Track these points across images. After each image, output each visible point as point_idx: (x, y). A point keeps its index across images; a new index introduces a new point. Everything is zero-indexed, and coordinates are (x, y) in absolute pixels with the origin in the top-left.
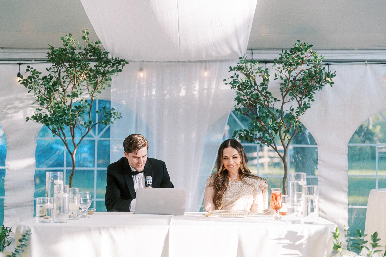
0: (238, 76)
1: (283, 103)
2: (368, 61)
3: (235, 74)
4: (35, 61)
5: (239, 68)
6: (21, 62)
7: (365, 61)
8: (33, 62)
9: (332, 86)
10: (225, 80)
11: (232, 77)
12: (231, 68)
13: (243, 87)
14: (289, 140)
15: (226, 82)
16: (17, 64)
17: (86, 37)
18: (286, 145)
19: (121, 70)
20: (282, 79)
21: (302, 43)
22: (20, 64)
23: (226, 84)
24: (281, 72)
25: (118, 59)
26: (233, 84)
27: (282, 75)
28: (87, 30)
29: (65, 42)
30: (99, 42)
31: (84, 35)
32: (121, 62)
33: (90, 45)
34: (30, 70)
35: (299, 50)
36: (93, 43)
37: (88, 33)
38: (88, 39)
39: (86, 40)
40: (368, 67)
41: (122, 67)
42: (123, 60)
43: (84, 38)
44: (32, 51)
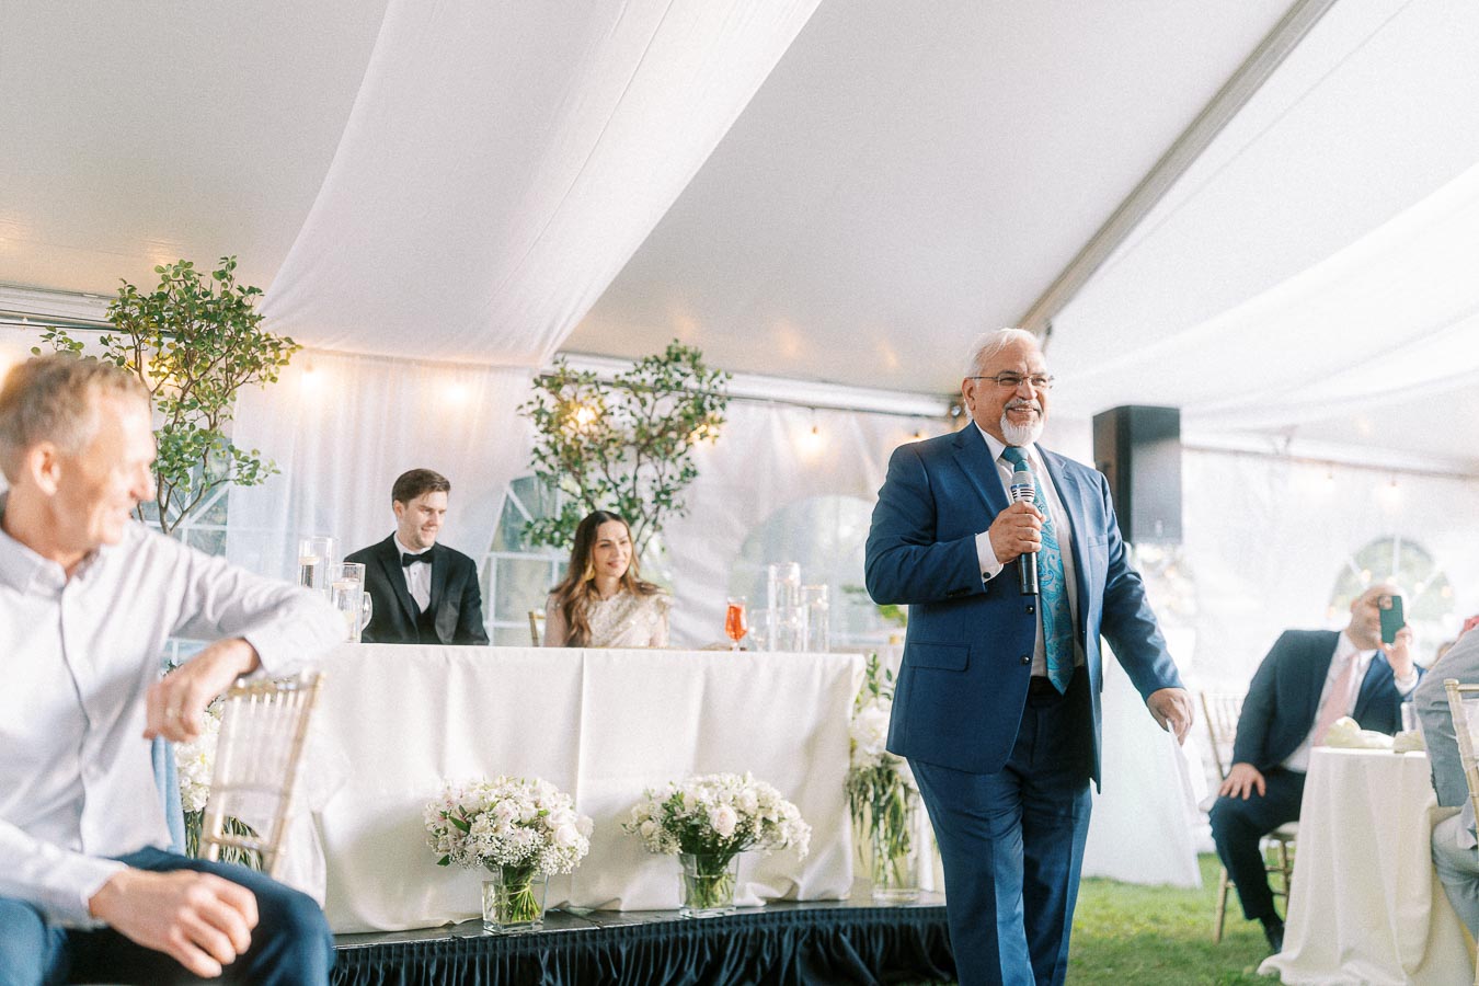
0: (542, 402)
2: (775, 401)
3: (538, 397)
4: (29, 319)
5: (555, 383)
7: (769, 400)
8: (25, 321)
9: (713, 442)
10: (521, 407)
11: (530, 403)
12: (535, 381)
13: (551, 423)
14: (644, 545)
15: (521, 411)
17: (228, 272)
19: (284, 362)
20: (632, 414)
21: (681, 345)
23: (522, 415)
24: (629, 402)
25: (273, 336)
26: (539, 413)
27: (632, 406)
28: (234, 257)
29: (166, 279)
30: (252, 290)
31: (223, 267)
32: (285, 344)
33: (227, 294)
34: (54, 339)
35: (677, 359)
36: (241, 289)
37: (234, 265)
38: (231, 279)
39: (225, 280)
40: (774, 414)
41: (288, 355)
42: (289, 340)
43: (222, 275)
44: (24, 293)
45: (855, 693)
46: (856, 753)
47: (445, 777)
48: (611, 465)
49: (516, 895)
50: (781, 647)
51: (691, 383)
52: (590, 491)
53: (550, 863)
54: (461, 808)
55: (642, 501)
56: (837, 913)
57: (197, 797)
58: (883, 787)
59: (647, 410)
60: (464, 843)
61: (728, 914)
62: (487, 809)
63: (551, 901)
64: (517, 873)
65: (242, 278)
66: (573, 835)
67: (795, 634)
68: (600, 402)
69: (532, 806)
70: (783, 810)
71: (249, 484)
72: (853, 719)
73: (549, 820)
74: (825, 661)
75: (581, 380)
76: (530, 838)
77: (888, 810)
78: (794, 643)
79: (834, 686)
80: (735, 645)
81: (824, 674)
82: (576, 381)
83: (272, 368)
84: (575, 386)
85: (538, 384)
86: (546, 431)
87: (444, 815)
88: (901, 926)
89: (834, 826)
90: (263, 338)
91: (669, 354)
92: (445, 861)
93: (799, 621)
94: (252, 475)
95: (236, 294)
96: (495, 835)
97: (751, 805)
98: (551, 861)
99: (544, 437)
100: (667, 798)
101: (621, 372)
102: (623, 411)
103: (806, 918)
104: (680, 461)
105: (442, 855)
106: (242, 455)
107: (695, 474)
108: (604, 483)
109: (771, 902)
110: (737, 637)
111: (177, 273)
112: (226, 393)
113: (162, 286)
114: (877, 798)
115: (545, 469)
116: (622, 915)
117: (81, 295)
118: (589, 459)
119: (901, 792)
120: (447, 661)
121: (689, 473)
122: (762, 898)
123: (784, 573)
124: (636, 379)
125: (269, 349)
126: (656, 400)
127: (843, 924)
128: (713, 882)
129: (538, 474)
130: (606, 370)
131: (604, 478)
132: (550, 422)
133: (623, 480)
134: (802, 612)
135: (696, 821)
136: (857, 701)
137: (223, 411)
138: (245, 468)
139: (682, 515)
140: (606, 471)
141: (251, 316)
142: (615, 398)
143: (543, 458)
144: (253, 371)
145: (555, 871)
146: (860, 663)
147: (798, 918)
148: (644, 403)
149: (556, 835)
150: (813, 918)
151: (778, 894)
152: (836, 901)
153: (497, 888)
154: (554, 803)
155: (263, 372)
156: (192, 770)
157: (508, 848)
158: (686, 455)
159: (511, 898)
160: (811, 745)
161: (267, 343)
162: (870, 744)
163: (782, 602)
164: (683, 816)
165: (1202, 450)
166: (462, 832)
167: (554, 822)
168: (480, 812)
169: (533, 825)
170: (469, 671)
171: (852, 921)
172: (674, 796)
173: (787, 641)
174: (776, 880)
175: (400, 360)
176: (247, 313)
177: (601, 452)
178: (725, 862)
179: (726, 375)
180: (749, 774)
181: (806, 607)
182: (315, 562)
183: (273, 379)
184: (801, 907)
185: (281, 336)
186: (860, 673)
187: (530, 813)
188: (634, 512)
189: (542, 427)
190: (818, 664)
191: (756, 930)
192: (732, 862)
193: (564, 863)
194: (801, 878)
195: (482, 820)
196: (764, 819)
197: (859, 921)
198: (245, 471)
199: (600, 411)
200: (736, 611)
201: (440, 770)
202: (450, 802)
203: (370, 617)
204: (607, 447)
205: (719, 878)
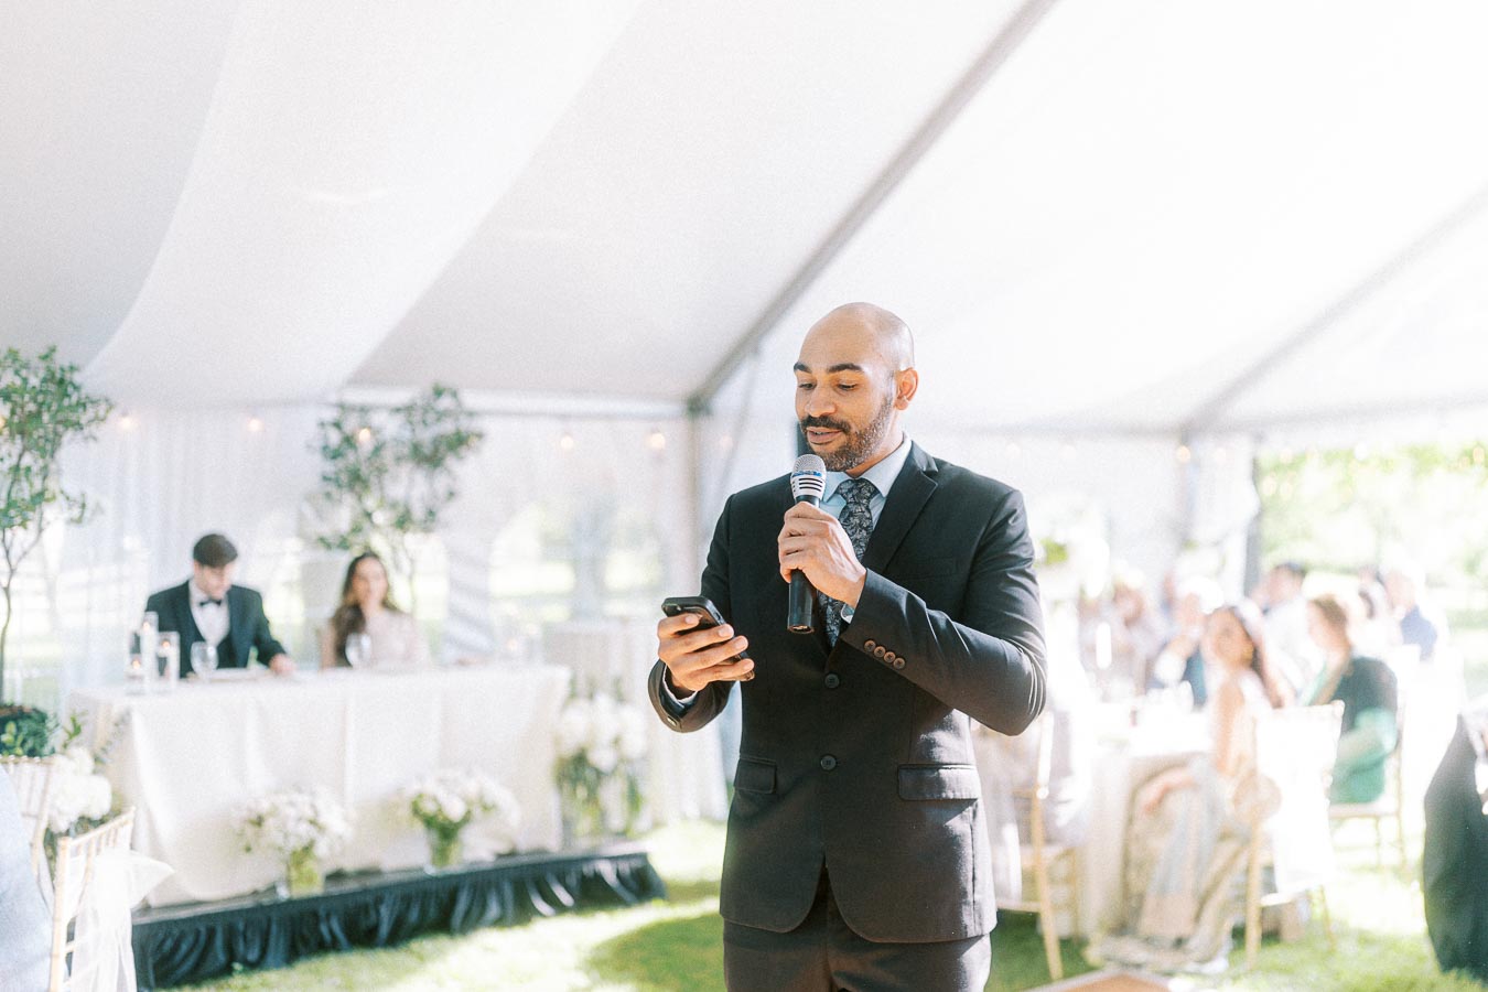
0: (327, 438)
10: (309, 445)
17: (51, 356)
19: (103, 421)
21: (443, 383)
25: (92, 398)
26: (324, 448)
28: (55, 345)
30: (72, 369)
31: (46, 352)
35: (440, 396)
36: (62, 368)
37: (55, 350)
38: (53, 361)
39: (49, 362)
40: (531, 425)
41: (106, 413)
43: (45, 358)
46: (560, 743)
49: (301, 869)
54: (255, 811)
60: (259, 837)
62: (275, 812)
63: (329, 868)
64: (300, 856)
66: (340, 826)
69: (310, 806)
76: (308, 831)
78: (512, 661)
81: (537, 685)
83: (93, 428)
86: (333, 458)
87: (244, 817)
90: (84, 399)
92: (247, 850)
95: (59, 371)
96: (281, 829)
97: (474, 796)
105: (245, 845)
107: (457, 493)
109: (500, 856)
116: (385, 874)
119: (593, 774)
121: (453, 493)
122: (492, 854)
125: (89, 407)
128: (449, 846)
135: (435, 812)
141: (72, 386)
144: (77, 432)
147: (516, 869)
149: (327, 829)
151: (505, 850)
153: (286, 865)
154: (326, 806)
155: (85, 433)
157: (293, 838)
158: (454, 474)
159: (297, 871)
160: (527, 741)
161: (88, 402)
162: (570, 738)
164: (425, 808)
166: (258, 829)
167: (326, 819)
168: (269, 814)
169: (311, 822)
174: (501, 840)
176: (69, 384)
178: (457, 834)
184: (520, 859)
185: (100, 395)
186: (564, 681)
191: (485, 880)
193: (335, 845)
194: (521, 837)
195: (271, 820)
196: (483, 805)
201: (242, 780)
202: (248, 808)
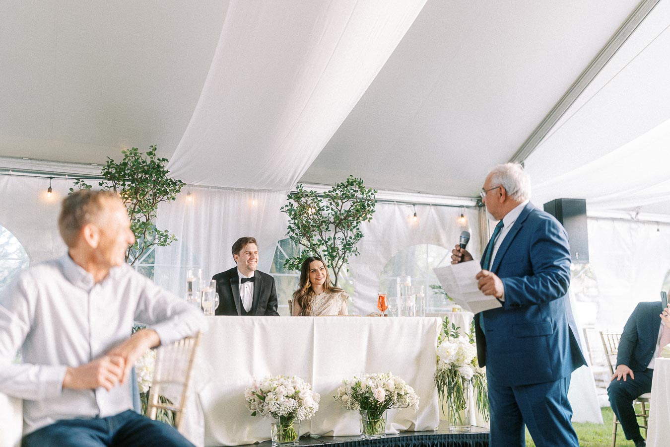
0: (292, 205)
1: (336, 233)
2: (396, 202)
3: (290, 203)
4: (68, 175)
5: (297, 197)
6: (53, 176)
7: (394, 202)
8: (67, 176)
9: (369, 221)
10: (282, 208)
11: (287, 206)
12: (288, 196)
14: (339, 269)
15: (282, 210)
16: (48, 177)
17: (153, 152)
18: (337, 272)
19: (178, 191)
20: (332, 210)
21: (353, 178)
22: (51, 178)
23: (284, 211)
24: (331, 204)
25: (173, 180)
26: (290, 211)
27: (332, 206)
28: (156, 145)
29: (127, 156)
30: (164, 160)
31: (151, 150)
32: (178, 183)
33: (152, 162)
34: (79, 184)
35: (352, 184)
36: (159, 159)
37: (156, 149)
38: (154, 155)
39: (152, 156)
40: (396, 207)
41: (180, 188)
42: (180, 181)
43: (150, 153)
44: (66, 164)
45: (438, 335)
46: (439, 362)
47: (254, 376)
48: (323, 233)
49: (287, 429)
50: (403, 314)
51: (359, 195)
52: (314, 245)
53: (301, 414)
54: (261, 389)
55: (338, 249)
56: (432, 437)
57: (145, 386)
58: (452, 378)
59: (339, 208)
60: (263, 406)
61: (382, 437)
62: (273, 390)
63: (302, 432)
64: (286, 420)
65: (159, 155)
66: (311, 401)
67: (410, 308)
68: (318, 204)
69: (293, 388)
70: (406, 389)
71: (163, 245)
72: (438, 347)
73: (301, 395)
74: (423, 320)
75: (309, 195)
76: (292, 403)
77: (455, 389)
78: (409, 313)
79: (429, 332)
80: (382, 314)
81: (423, 326)
82: (307, 195)
83: (173, 194)
84: (306, 198)
85: (290, 197)
86: (294, 218)
87: (253, 393)
88: (463, 443)
89: (430, 397)
90: (169, 181)
91: (348, 182)
92: (254, 414)
93: (412, 303)
94: (165, 241)
95: (157, 161)
96: (276, 402)
97: (392, 388)
98: (302, 414)
99: (293, 221)
100: (353, 384)
101: (327, 191)
102: (328, 208)
103: (418, 439)
104: (355, 230)
105: (252, 411)
106: (161, 233)
107: (361, 236)
108: (321, 241)
109: (402, 432)
110: (383, 310)
111: (131, 154)
112: (153, 205)
113: (125, 159)
114: (449, 383)
115: (294, 235)
116: (334, 438)
117: (90, 164)
118: (313, 231)
119: (461, 380)
120: (253, 323)
121: (359, 236)
122: (397, 430)
123: (404, 281)
124: (334, 194)
125: (171, 185)
126: (343, 203)
127: (436, 442)
128: (376, 423)
129: (291, 237)
130: (320, 190)
131: (321, 239)
132: (295, 214)
133: (329, 239)
134: (413, 297)
135: (367, 395)
136: (439, 339)
137: (152, 213)
138: (162, 238)
139: (356, 255)
140: (321, 236)
141: (163, 171)
142: (324, 202)
143: (293, 230)
144: (165, 195)
145: (304, 418)
146: (440, 321)
147: (415, 440)
148: (338, 205)
149: (304, 402)
150: (422, 439)
151: (405, 428)
152: (433, 431)
153: (278, 426)
154: (303, 387)
155: (169, 196)
156: (142, 374)
157: (282, 408)
158: (357, 227)
159: (284, 431)
160: (419, 359)
161: (171, 183)
162: (446, 358)
163: (403, 293)
164: (361, 392)
165: (597, 219)
166: (262, 401)
167: (303, 396)
168: (269, 391)
169: (293, 397)
170: (263, 327)
171: (440, 441)
172: (356, 384)
173: (406, 312)
174: (405, 421)
175: (228, 189)
176: (162, 170)
177: (319, 227)
178: (381, 413)
179: (374, 190)
180: (391, 374)
181: (414, 296)
182: (193, 280)
183: (174, 199)
184: (416, 434)
185: (177, 179)
186: (440, 325)
187: (292, 392)
188: (335, 254)
189: (292, 217)
190: (421, 322)
191: (396, 445)
192: (384, 414)
193: (308, 414)
194: (416, 420)
195: (270, 395)
196: (398, 393)
197: (443, 441)
198: (162, 240)
199: (318, 209)
200: (383, 298)
201: (251, 373)
202: (256, 387)
203: (218, 304)
204: (322, 225)
205: (378, 421)
